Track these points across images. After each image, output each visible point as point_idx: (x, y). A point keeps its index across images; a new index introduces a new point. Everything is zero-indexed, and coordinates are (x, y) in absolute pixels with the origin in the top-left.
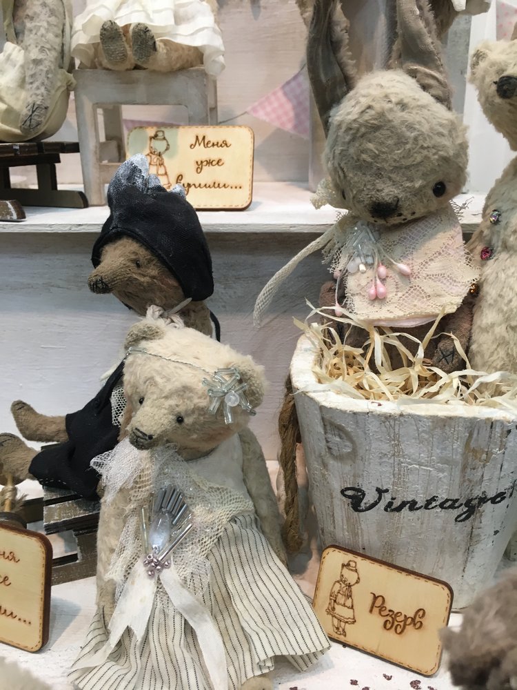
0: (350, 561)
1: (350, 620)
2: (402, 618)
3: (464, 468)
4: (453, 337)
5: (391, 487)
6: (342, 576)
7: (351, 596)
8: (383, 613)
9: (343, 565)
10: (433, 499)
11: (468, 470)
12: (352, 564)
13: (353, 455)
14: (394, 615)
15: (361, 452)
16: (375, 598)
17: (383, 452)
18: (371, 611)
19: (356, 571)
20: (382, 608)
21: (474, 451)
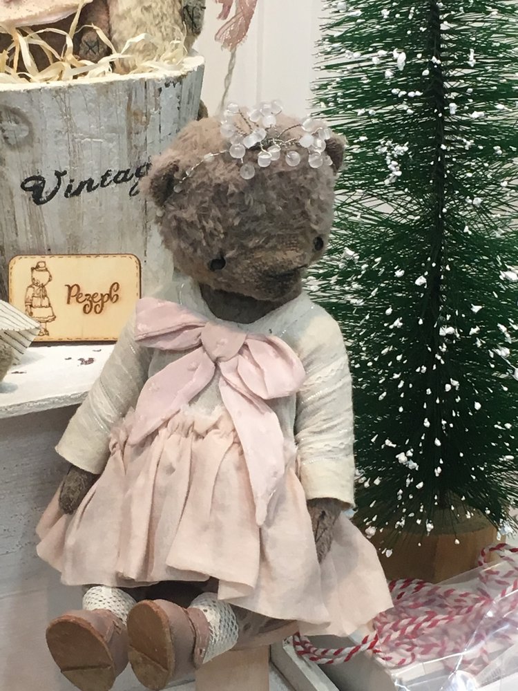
0: (39, 262)
1: (50, 318)
2: (99, 297)
3: (130, 133)
4: (95, 27)
5: (68, 167)
6: (34, 279)
7: (46, 296)
8: (80, 300)
9: (33, 269)
10: (107, 174)
11: (133, 136)
12: (42, 265)
13: (30, 139)
14: (91, 298)
15: (37, 134)
16: (70, 288)
17: (58, 129)
18: (68, 302)
19: (46, 270)
20: (78, 296)
21: (135, 114)
